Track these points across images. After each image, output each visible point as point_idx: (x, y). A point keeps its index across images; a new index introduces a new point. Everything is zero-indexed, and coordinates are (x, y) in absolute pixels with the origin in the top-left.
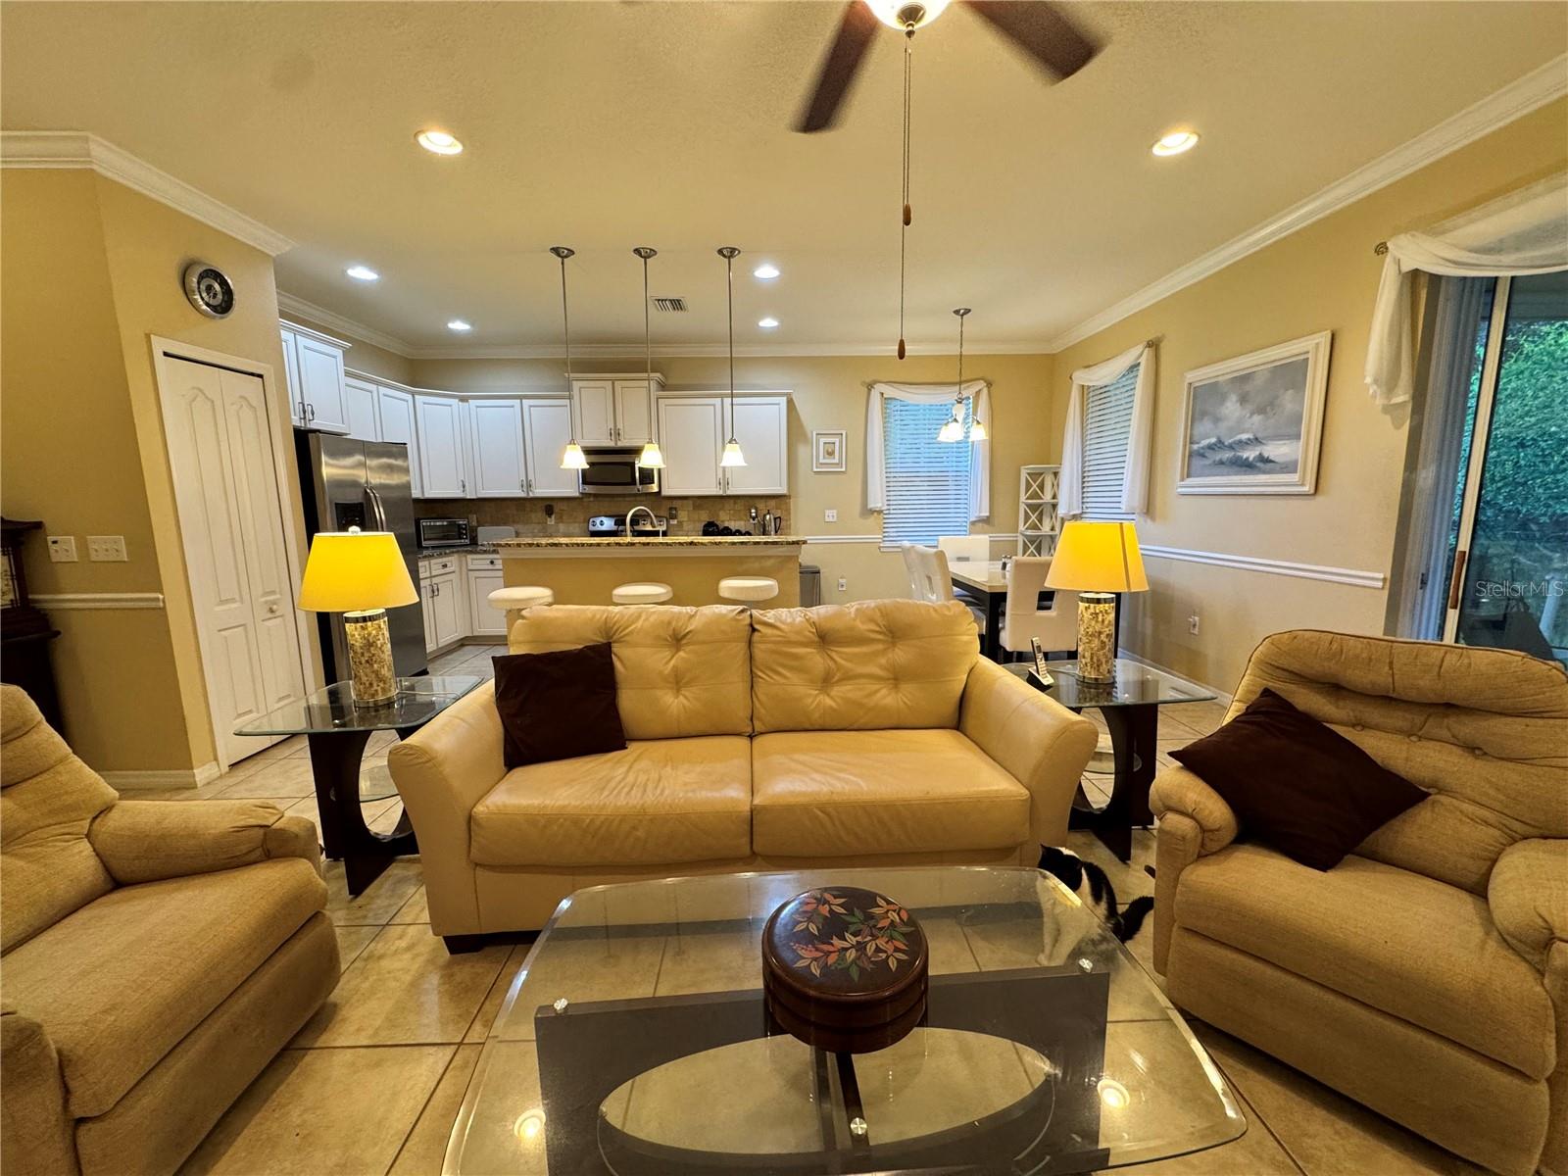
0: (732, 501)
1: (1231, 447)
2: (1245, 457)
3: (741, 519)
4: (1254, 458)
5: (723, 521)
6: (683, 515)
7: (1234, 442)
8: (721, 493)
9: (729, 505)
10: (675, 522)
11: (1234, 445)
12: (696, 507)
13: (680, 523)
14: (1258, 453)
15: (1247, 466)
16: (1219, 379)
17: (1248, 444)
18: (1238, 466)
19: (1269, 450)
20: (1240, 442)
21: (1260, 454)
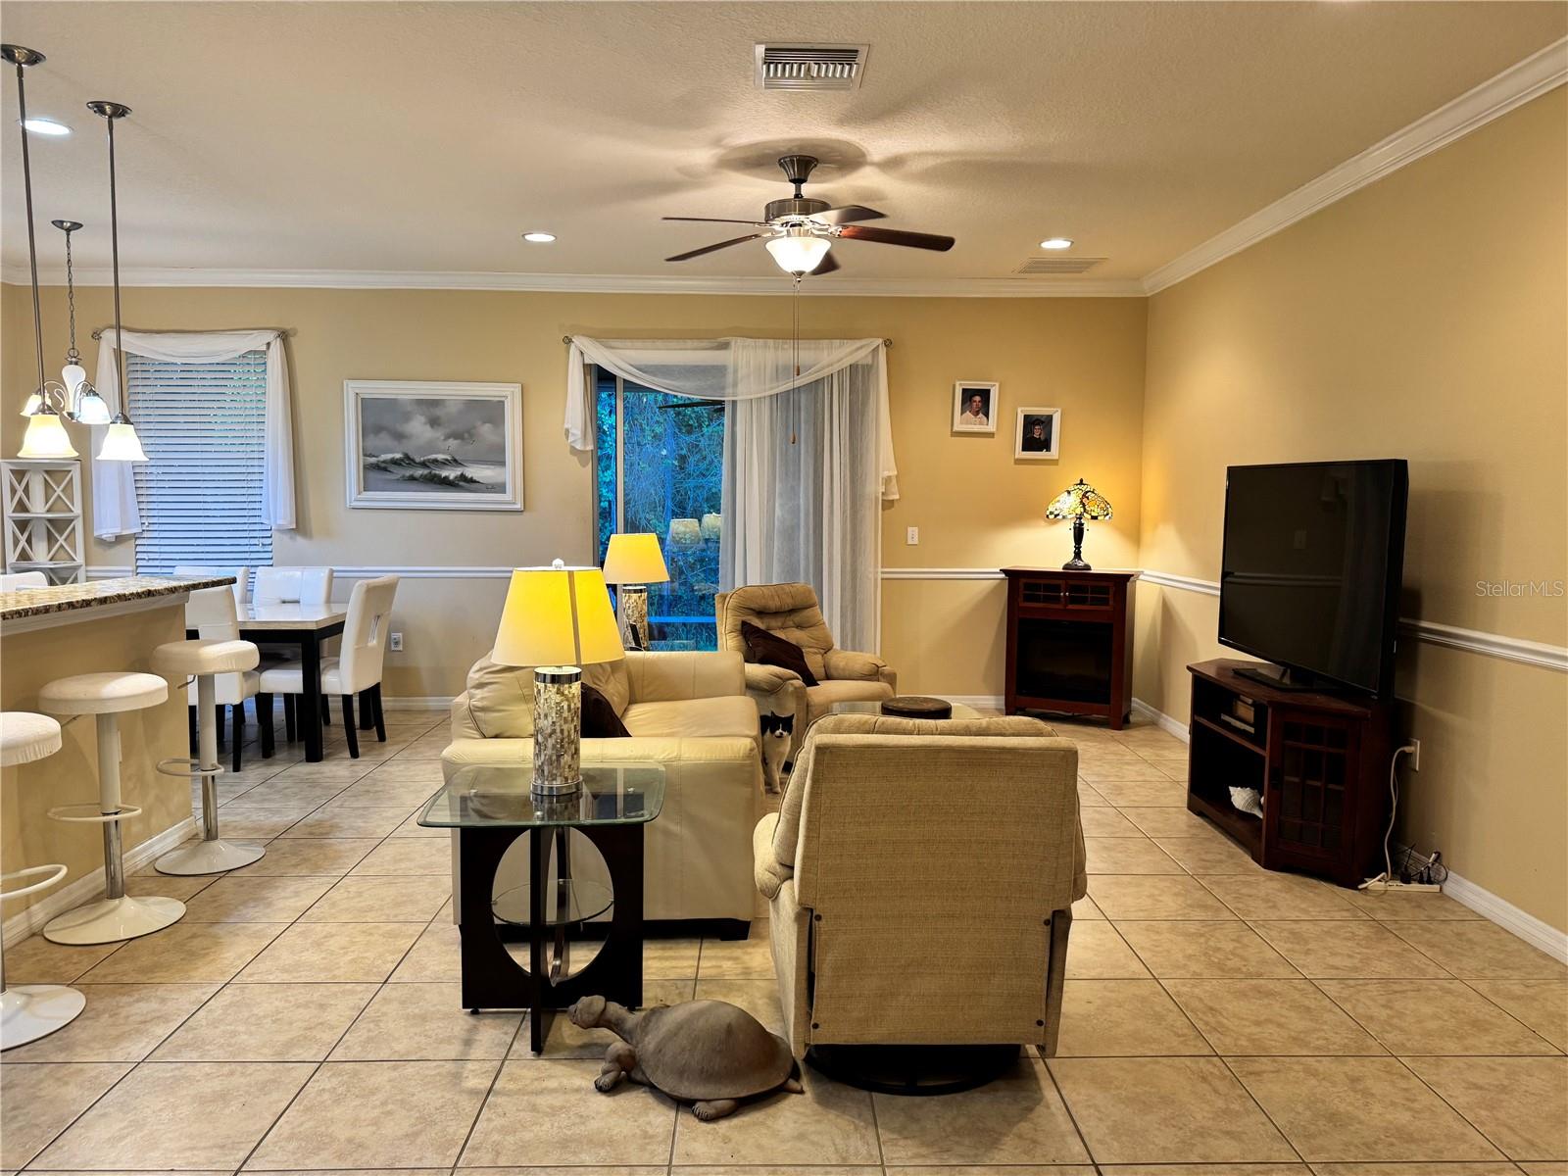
1: (424, 465)
2: (443, 475)
4: (456, 477)
7: (429, 461)
11: (428, 464)
14: (459, 473)
15: (447, 484)
16: (399, 397)
17: (445, 463)
18: (435, 483)
19: (472, 472)
20: (435, 461)
21: (462, 474)
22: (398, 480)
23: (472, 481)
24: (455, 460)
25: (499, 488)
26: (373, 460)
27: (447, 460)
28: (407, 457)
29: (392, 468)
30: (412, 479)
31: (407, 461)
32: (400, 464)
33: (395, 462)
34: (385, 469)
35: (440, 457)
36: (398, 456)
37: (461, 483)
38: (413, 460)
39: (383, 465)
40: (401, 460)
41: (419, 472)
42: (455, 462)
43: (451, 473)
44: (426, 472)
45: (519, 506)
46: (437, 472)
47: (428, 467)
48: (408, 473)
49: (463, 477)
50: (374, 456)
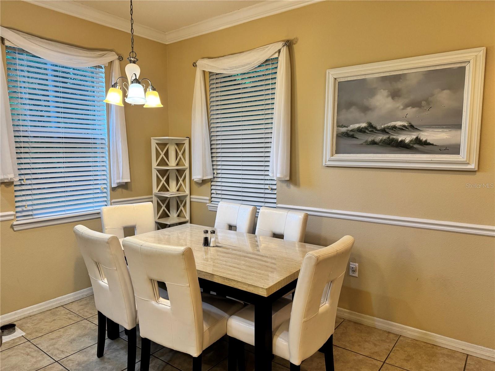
1: (384, 131)
2: (400, 139)
4: (411, 141)
7: (388, 128)
11: (387, 130)
14: (414, 137)
15: (403, 147)
16: (367, 77)
17: (402, 129)
18: (393, 146)
19: (426, 135)
20: (394, 128)
21: (417, 138)
22: (362, 144)
23: (426, 143)
24: (412, 126)
25: (454, 149)
26: (344, 130)
27: (404, 126)
28: (370, 125)
29: (357, 135)
30: (374, 143)
31: (371, 128)
32: (364, 132)
33: (360, 130)
34: (353, 137)
35: (398, 124)
36: (363, 125)
37: (415, 146)
38: (375, 128)
39: (351, 133)
40: (366, 128)
41: (380, 137)
42: (412, 127)
43: (407, 138)
44: (385, 137)
45: (472, 166)
46: (395, 137)
47: (388, 133)
48: (370, 138)
49: (418, 141)
50: (345, 127)
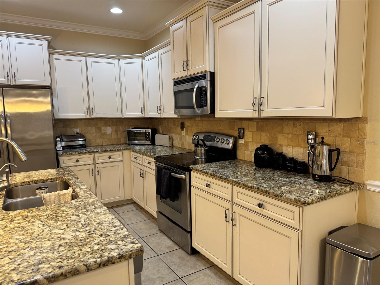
0: (291, 123)
3: (298, 146)
5: (281, 146)
6: (249, 135)
8: (256, 115)
9: (288, 128)
10: (242, 142)
12: (260, 129)
13: (247, 143)
